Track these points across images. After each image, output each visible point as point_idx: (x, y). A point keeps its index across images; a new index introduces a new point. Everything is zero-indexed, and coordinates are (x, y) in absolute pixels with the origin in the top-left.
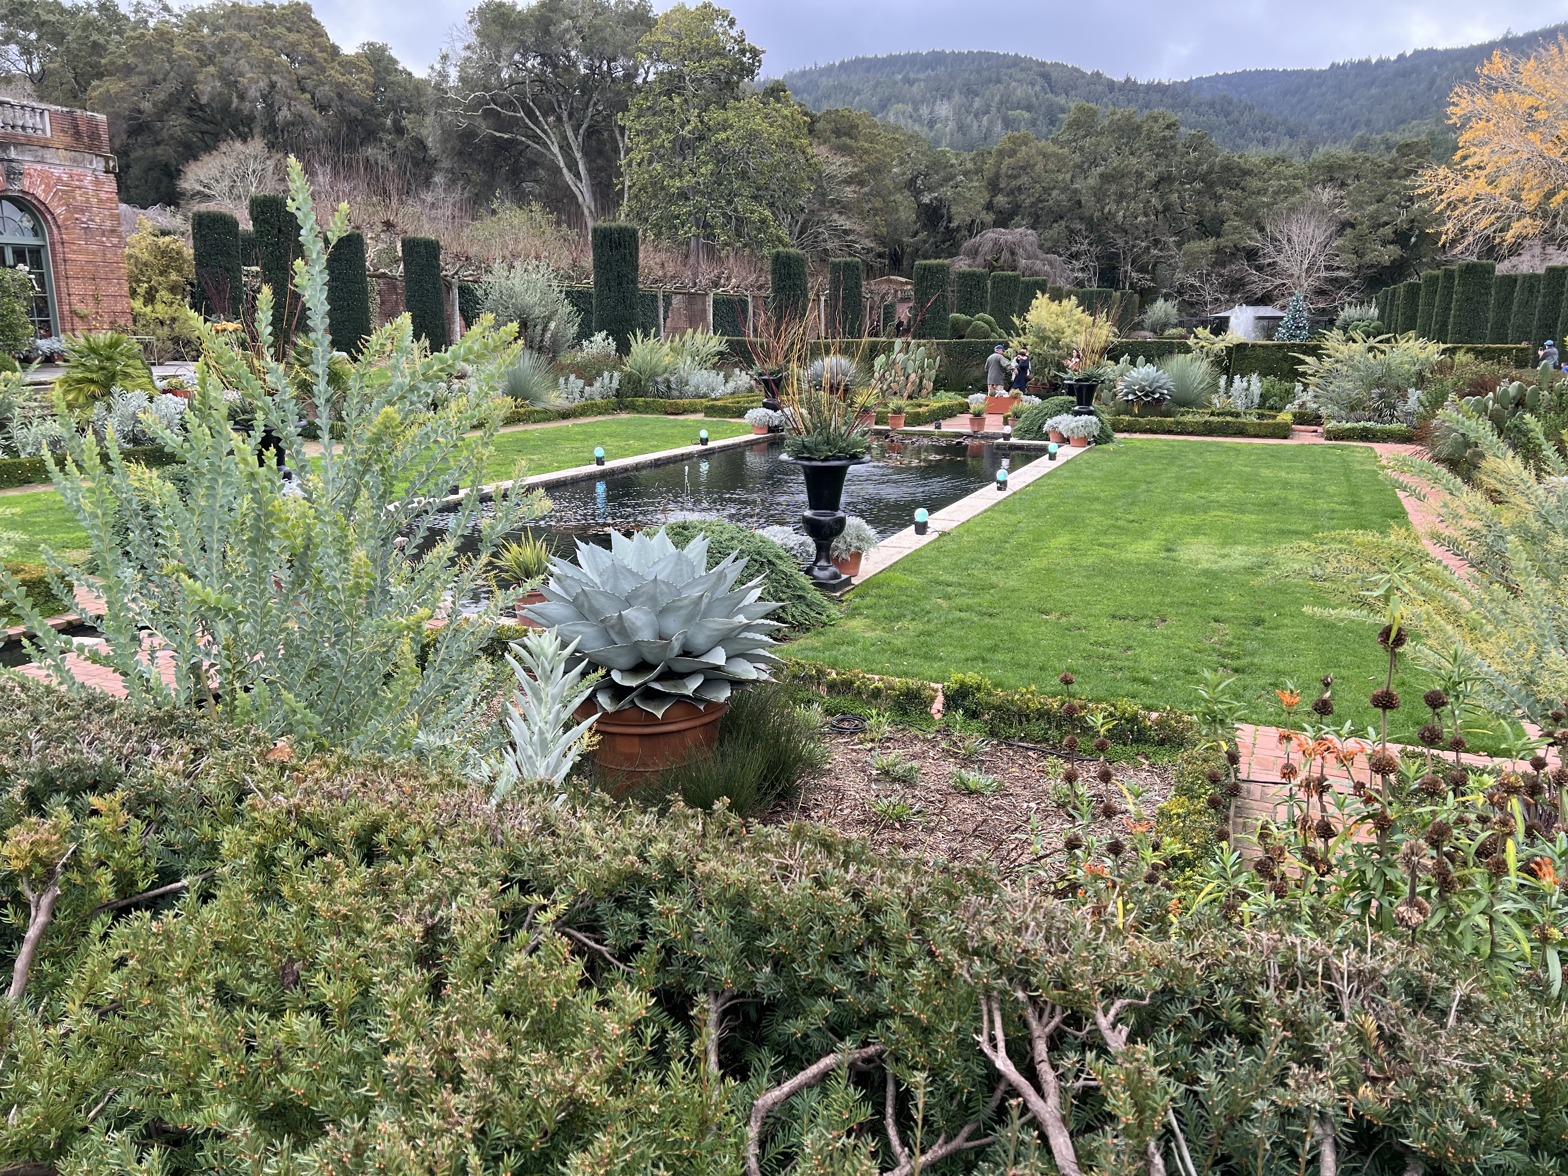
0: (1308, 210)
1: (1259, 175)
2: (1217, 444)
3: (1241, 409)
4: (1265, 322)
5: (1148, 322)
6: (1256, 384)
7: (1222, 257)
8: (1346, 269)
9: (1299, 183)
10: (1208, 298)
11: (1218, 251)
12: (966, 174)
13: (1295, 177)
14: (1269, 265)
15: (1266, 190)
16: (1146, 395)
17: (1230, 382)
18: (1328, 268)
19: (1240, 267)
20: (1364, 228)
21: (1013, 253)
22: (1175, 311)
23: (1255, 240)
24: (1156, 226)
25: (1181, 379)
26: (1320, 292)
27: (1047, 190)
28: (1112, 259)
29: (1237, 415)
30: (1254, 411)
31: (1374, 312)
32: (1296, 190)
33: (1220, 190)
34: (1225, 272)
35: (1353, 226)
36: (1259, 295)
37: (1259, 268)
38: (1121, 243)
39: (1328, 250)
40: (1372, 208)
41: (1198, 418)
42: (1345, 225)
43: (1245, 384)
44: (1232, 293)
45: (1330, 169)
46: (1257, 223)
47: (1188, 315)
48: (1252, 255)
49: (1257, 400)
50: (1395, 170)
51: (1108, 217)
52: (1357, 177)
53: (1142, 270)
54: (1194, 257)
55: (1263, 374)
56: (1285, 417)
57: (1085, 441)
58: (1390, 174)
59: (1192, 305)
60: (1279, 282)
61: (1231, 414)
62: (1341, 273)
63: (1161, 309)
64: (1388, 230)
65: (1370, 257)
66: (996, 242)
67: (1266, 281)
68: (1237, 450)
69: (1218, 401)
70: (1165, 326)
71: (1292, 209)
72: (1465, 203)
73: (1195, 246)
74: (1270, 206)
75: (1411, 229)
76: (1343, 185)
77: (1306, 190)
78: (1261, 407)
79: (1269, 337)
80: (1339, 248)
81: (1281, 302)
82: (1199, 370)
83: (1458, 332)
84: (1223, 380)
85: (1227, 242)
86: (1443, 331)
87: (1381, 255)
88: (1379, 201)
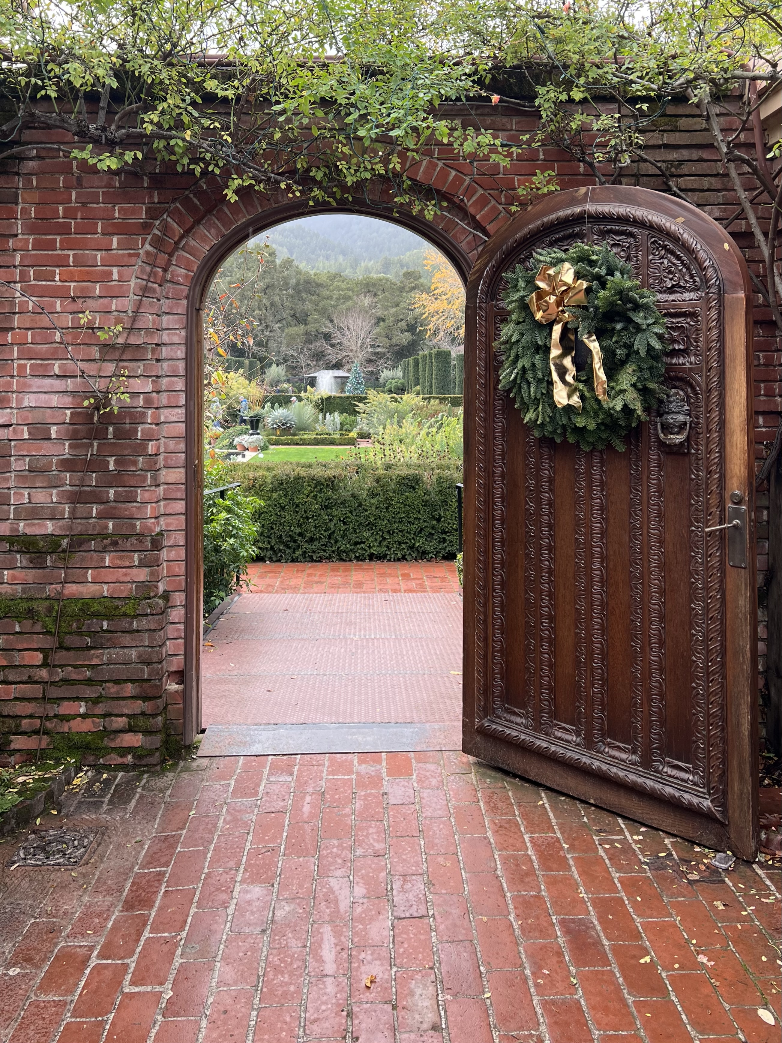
0: (358, 310)
1: (326, 287)
3: (331, 432)
4: (339, 380)
5: (268, 380)
6: (338, 417)
7: (309, 338)
8: (383, 347)
9: (350, 293)
10: (303, 364)
11: (306, 333)
13: (348, 289)
14: (338, 343)
15: (332, 296)
16: (283, 425)
17: (325, 417)
18: (373, 346)
19: (321, 344)
20: (390, 322)
22: (284, 373)
23: (327, 328)
24: (266, 316)
25: (300, 415)
26: (370, 361)
29: (330, 435)
30: (338, 432)
31: (399, 373)
32: (349, 298)
33: (304, 295)
34: (312, 347)
35: (384, 320)
36: (334, 362)
37: (333, 346)
39: (371, 336)
40: (393, 310)
41: (310, 437)
42: (380, 320)
43: (332, 418)
44: (317, 360)
45: (367, 284)
46: (329, 317)
47: (291, 375)
48: (327, 337)
49: (339, 427)
50: (403, 288)
52: (383, 291)
53: (259, 344)
54: (292, 338)
55: (341, 412)
56: (353, 434)
57: (256, 449)
58: (402, 289)
59: (294, 368)
60: (345, 354)
61: (327, 434)
62: (379, 350)
63: (275, 371)
64: (403, 324)
65: (395, 340)
67: (337, 353)
69: (319, 428)
70: (278, 383)
71: (348, 309)
72: (438, 313)
73: (293, 330)
74: (335, 307)
75: (416, 323)
76: (375, 295)
77: (355, 298)
78: (341, 430)
79: (343, 391)
80: (377, 334)
81: (347, 367)
82: (309, 411)
83: (438, 387)
84: (321, 416)
85: (311, 328)
86: (431, 386)
87: (402, 339)
88: (397, 305)
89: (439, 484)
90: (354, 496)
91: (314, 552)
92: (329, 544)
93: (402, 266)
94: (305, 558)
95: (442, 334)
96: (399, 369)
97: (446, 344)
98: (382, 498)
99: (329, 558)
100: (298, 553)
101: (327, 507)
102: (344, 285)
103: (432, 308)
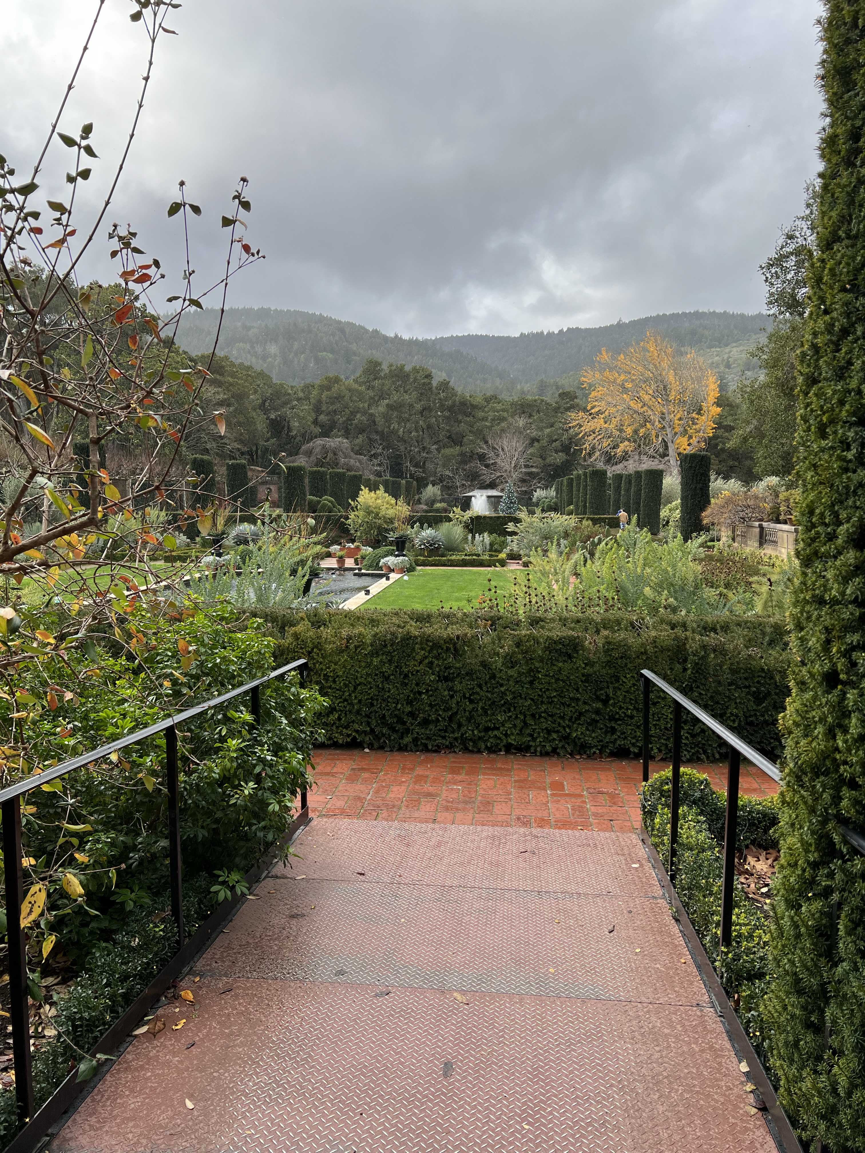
0: (512, 431)
1: (482, 408)
2: (470, 571)
3: (480, 552)
4: (493, 499)
5: (423, 500)
6: (488, 537)
7: (465, 459)
8: (536, 467)
9: (505, 414)
10: (458, 484)
11: (462, 454)
12: (298, 399)
13: (503, 410)
14: (492, 464)
15: (487, 418)
16: (431, 545)
17: (474, 537)
18: (526, 466)
19: (475, 465)
20: (544, 442)
21: (335, 454)
22: (439, 493)
23: (483, 449)
24: (423, 438)
25: (448, 535)
26: (523, 481)
27: (353, 413)
28: (397, 458)
29: (478, 555)
30: (487, 553)
31: (552, 493)
32: (504, 419)
33: (460, 417)
34: (467, 467)
35: (538, 441)
36: (488, 482)
37: (487, 466)
38: (402, 448)
39: (525, 456)
40: (548, 430)
41: (458, 557)
42: (534, 440)
43: (481, 538)
44: (472, 481)
45: (522, 405)
46: (484, 438)
47: (447, 494)
48: (482, 457)
49: (488, 547)
50: (559, 408)
51: (394, 432)
52: (538, 411)
53: (417, 465)
54: (448, 459)
55: (491, 533)
56: (503, 556)
57: (402, 571)
58: (556, 410)
59: (449, 488)
60: (498, 474)
61: (476, 555)
62: (534, 470)
63: (431, 491)
64: (557, 444)
65: (549, 460)
66: (324, 447)
67: (491, 474)
68: (480, 574)
69: (468, 548)
70: (433, 502)
71: (503, 430)
72: (594, 433)
73: (448, 451)
74: (490, 428)
75: (570, 443)
76: (530, 416)
77: (510, 419)
78: (490, 550)
79: (496, 510)
80: (531, 454)
81: (501, 487)
82: (457, 531)
83: (592, 507)
84: (470, 536)
85: (467, 449)
86: (585, 506)
87: (556, 459)
88: (552, 426)
89: (607, 652)
90: (484, 664)
91: (428, 738)
92: (450, 729)
93: (558, 388)
94: (416, 745)
95: (597, 454)
96: (553, 489)
97: (601, 464)
98: (524, 669)
99: (450, 748)
100: (408, 739)
101: (446, 679)
102: (499, 407)
103: (587, 427)
